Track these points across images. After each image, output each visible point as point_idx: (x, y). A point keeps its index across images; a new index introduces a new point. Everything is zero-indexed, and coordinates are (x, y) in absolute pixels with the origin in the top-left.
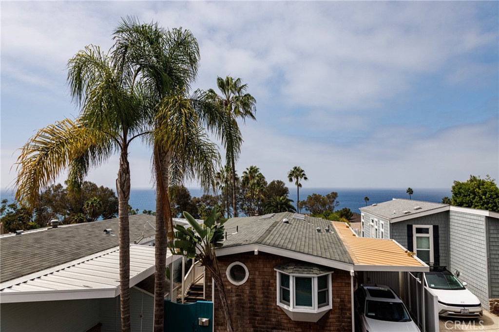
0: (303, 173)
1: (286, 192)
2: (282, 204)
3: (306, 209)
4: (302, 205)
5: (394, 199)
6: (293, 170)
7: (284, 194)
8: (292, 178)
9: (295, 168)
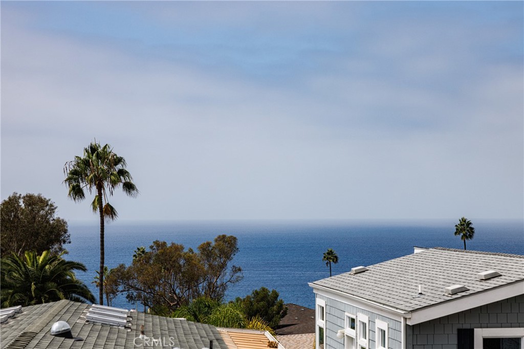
0: (119, 167)
1: (59, 235)
2: (46, 279)
3: (130, 297)
4: (116, 283)
5: (417, 251)
6: (83, 156)
7: (51, 242)
8: (82, 185)
9: (93, 149)
